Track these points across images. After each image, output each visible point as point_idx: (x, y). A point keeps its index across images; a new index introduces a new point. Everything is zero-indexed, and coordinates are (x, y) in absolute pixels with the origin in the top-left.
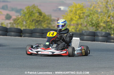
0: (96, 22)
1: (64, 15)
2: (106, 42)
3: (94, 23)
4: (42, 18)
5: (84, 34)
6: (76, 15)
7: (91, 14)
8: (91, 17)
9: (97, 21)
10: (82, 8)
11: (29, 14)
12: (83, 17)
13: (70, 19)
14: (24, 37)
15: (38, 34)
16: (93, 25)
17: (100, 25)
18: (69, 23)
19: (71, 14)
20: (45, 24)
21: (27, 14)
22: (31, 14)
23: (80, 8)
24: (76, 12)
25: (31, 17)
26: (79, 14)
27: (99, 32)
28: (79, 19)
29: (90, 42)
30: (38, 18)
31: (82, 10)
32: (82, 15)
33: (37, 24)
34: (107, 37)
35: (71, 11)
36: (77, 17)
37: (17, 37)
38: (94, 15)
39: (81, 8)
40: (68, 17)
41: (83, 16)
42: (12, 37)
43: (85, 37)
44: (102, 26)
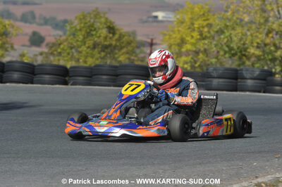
0: (239, 45)
1: (166, 32)
2: (264, 92)
3: (235, 47)
4: (116, 40)
5: (212, 74)
6: (194, 30)
7: (227, 26)
8: (227, 34)
9: (242, 42)
10: (206, 14)
11: (86, 31)
12: (208, 35)
13: (179, 41)
14: (72, 85)
15: (105, 77)
16: (233, 52)
17: (249, 52)
18: (177, 50)
19: (180, 29)
20: (122, 54)
21: (80, 30)
22: (88, 31)
23: (201, 13)
24: (193, 24)
25: (90, 38)
26: (199, 28)
27: (247, 70)
28: (200, 39)
29: (225, 92)
30: (108, 39)
31: (208, 20)
32: (206, 29)
33: (103, 54)
34: (265, 80)
35: (182, 22)
36: (196, 34)
37: (57, 86)
38: (233, 29)
39: (204, 14)
40: (174, 36)
41: (209, 32)
42: (47, 86)
43: (215, 82)
44: (253, 54)
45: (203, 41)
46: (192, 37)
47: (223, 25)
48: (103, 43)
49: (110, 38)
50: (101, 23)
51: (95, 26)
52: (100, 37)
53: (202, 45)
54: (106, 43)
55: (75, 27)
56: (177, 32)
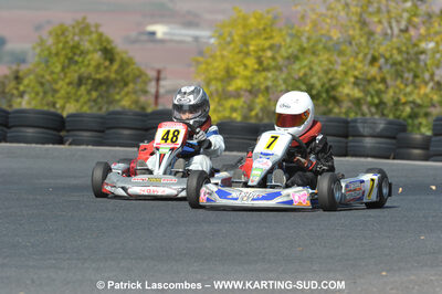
1: (200, 59)
2: (394, 158)
3: (318, 84)
4: (116, 72)
6: (248, 54)
7: (303, 50)
8: (305, 62)
9: (330, 76)
10: (268, 30)
11: (66, 56)
12: (273, 64)
13: (222, 73)
17: (341, 93)
18: (220, 89)
19: (225, 53)
20: (127, 93)
21: (57, 54)
22: (70, 55)
23: (261, 27)
24: (246, 45)
25: (73, 67)
26: (255, 52)
28: (257, 71)
30: (102, 69)
31: (271, 37)
32: (269, 54)
33: (94, 94)
36: (251, 62)
38: (314, 53)
39: (264, 29)
40: (216, 64)
41: (273, 58)
44: (348, 95)
45: (264, 74)
46: (245, 66)
47: (297, 47)
48: (94, 76)
49: (106, 68)
50: (91, 42)
51: (82, 48)
52: (89, 65)
53: (262, 80)
54: (98, 76)
55: (49, 49)
56: (219, 59)
